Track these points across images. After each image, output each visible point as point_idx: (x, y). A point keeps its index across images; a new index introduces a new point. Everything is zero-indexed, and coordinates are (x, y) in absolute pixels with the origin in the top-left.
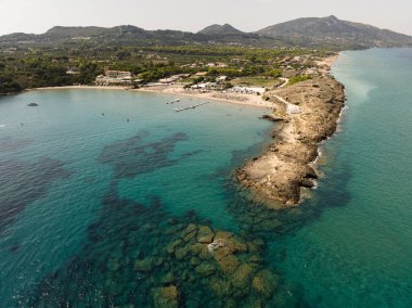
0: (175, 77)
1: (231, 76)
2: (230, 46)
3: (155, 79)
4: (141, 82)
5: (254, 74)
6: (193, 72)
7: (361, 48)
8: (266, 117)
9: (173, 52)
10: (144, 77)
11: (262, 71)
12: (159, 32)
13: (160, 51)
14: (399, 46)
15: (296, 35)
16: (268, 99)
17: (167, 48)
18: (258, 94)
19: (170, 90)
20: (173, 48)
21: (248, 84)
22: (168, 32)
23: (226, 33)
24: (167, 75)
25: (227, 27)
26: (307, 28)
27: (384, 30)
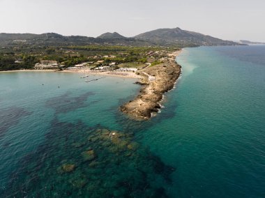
0: (85, 64)
1: (118, 62)
2: (118, 46)
3: (73, 65)
4: (64, 67)
5: (132, 61)
6: (96, 60)
7: (195, 46)
8: (137, 83)
9: (82, 49)
10: (66, 64)
11: (136, 59)
12: (72, 37)
13: (74, 49)
14: (216, 45)
15: (158, 39)
16: (139, 74)
17: (78, 46)
18: (133, 71)
19: (82, 71)
20: (82, 47)
21: (128, 67)
22: (78, 37)
23: (114, 38)
24: (80, 63)
25: (116, 34)
26: (164, 35)
27: (207, 36)
